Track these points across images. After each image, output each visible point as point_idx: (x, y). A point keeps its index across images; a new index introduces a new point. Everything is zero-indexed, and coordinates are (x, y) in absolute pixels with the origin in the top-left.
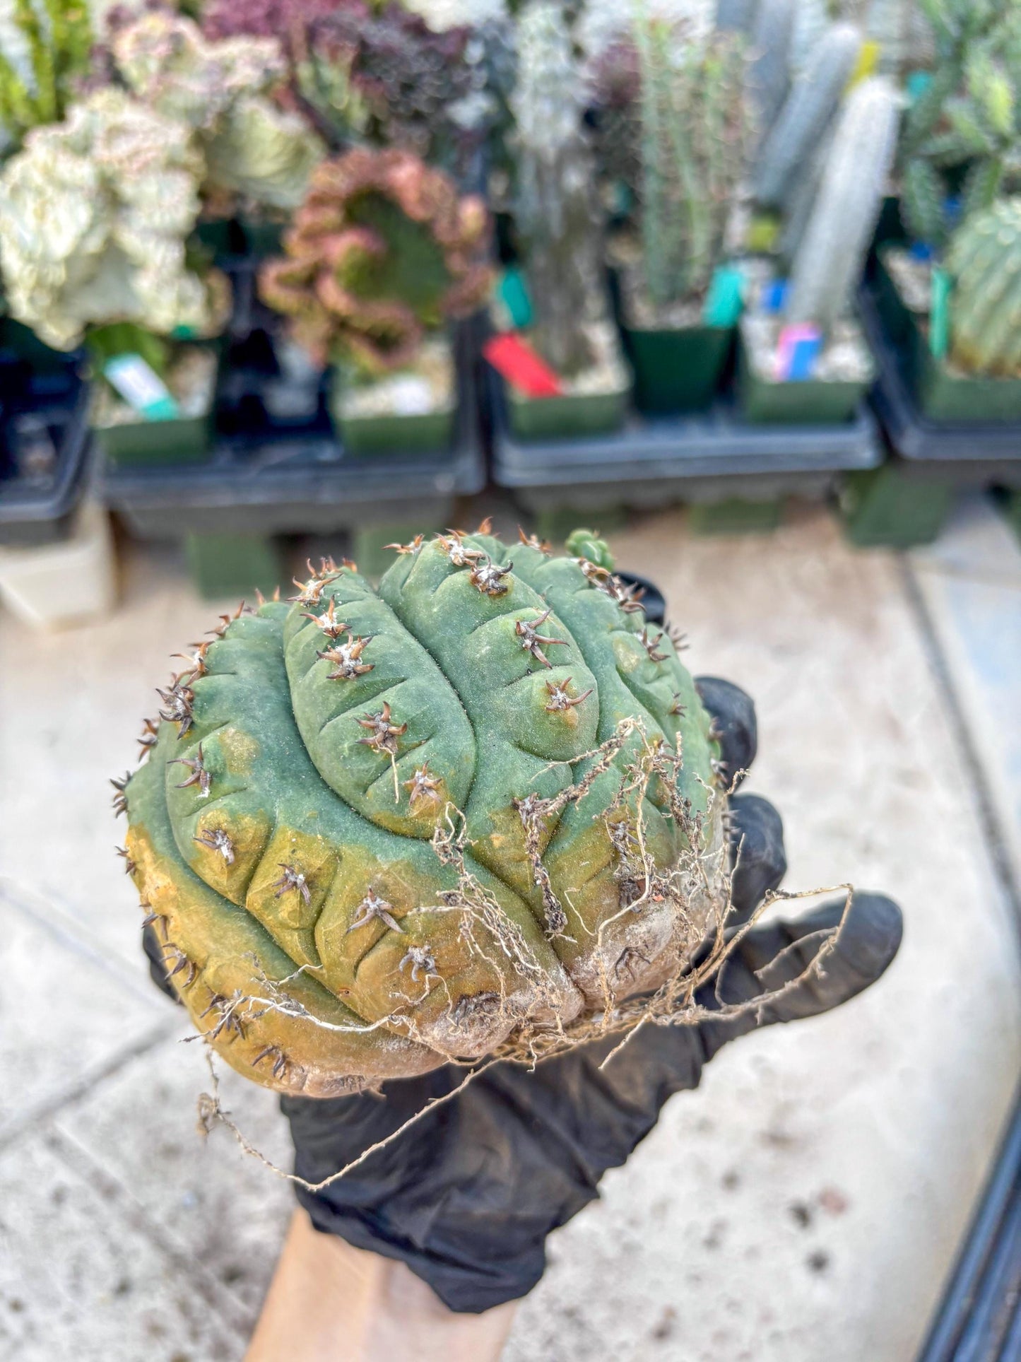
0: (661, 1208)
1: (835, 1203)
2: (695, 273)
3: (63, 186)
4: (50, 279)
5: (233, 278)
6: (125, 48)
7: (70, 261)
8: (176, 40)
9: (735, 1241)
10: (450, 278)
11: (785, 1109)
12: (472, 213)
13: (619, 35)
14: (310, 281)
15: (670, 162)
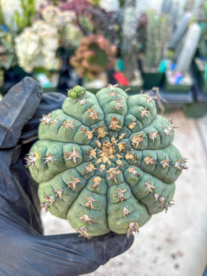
0: (144, 254)
1: (180, 254)
2: (156, 62)
3: (32, 40)
4: (28, 59)
5: (63, 59)
6: (45, 13)
7: (32, 55)
8: (55, 12)
9: (160, 261)
10: (108, 61)
11: (170, 234)
12: (114, 48)
13: (142, 14)
14: (80, 61)
15: (153, 40)
